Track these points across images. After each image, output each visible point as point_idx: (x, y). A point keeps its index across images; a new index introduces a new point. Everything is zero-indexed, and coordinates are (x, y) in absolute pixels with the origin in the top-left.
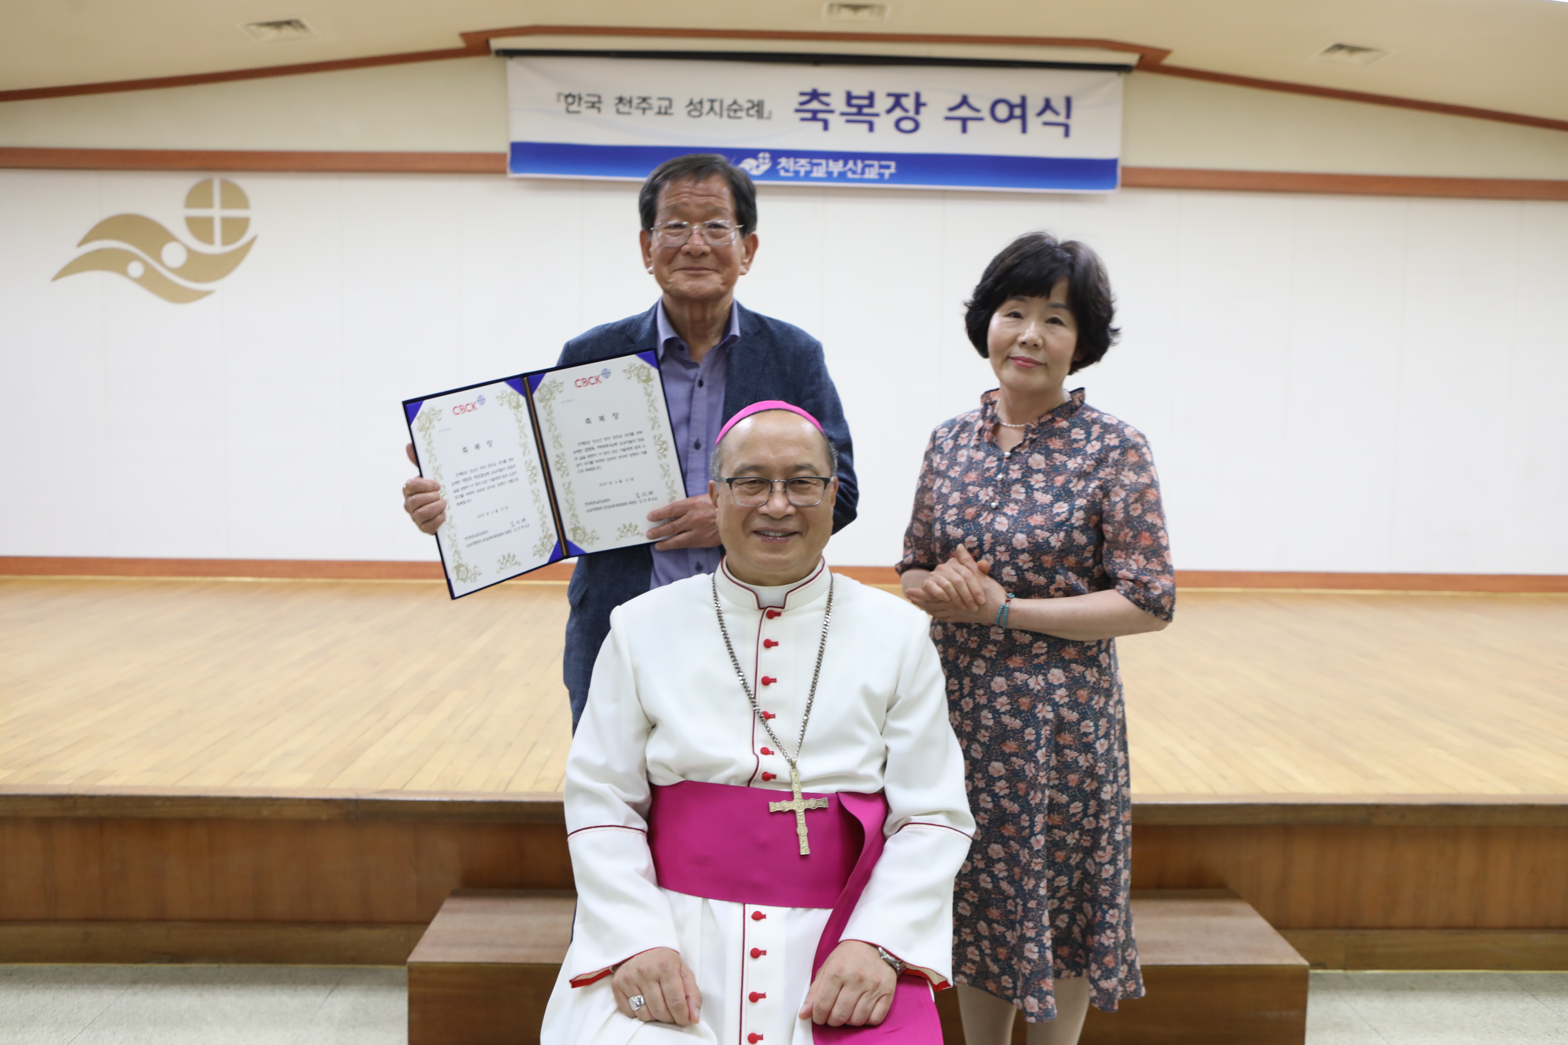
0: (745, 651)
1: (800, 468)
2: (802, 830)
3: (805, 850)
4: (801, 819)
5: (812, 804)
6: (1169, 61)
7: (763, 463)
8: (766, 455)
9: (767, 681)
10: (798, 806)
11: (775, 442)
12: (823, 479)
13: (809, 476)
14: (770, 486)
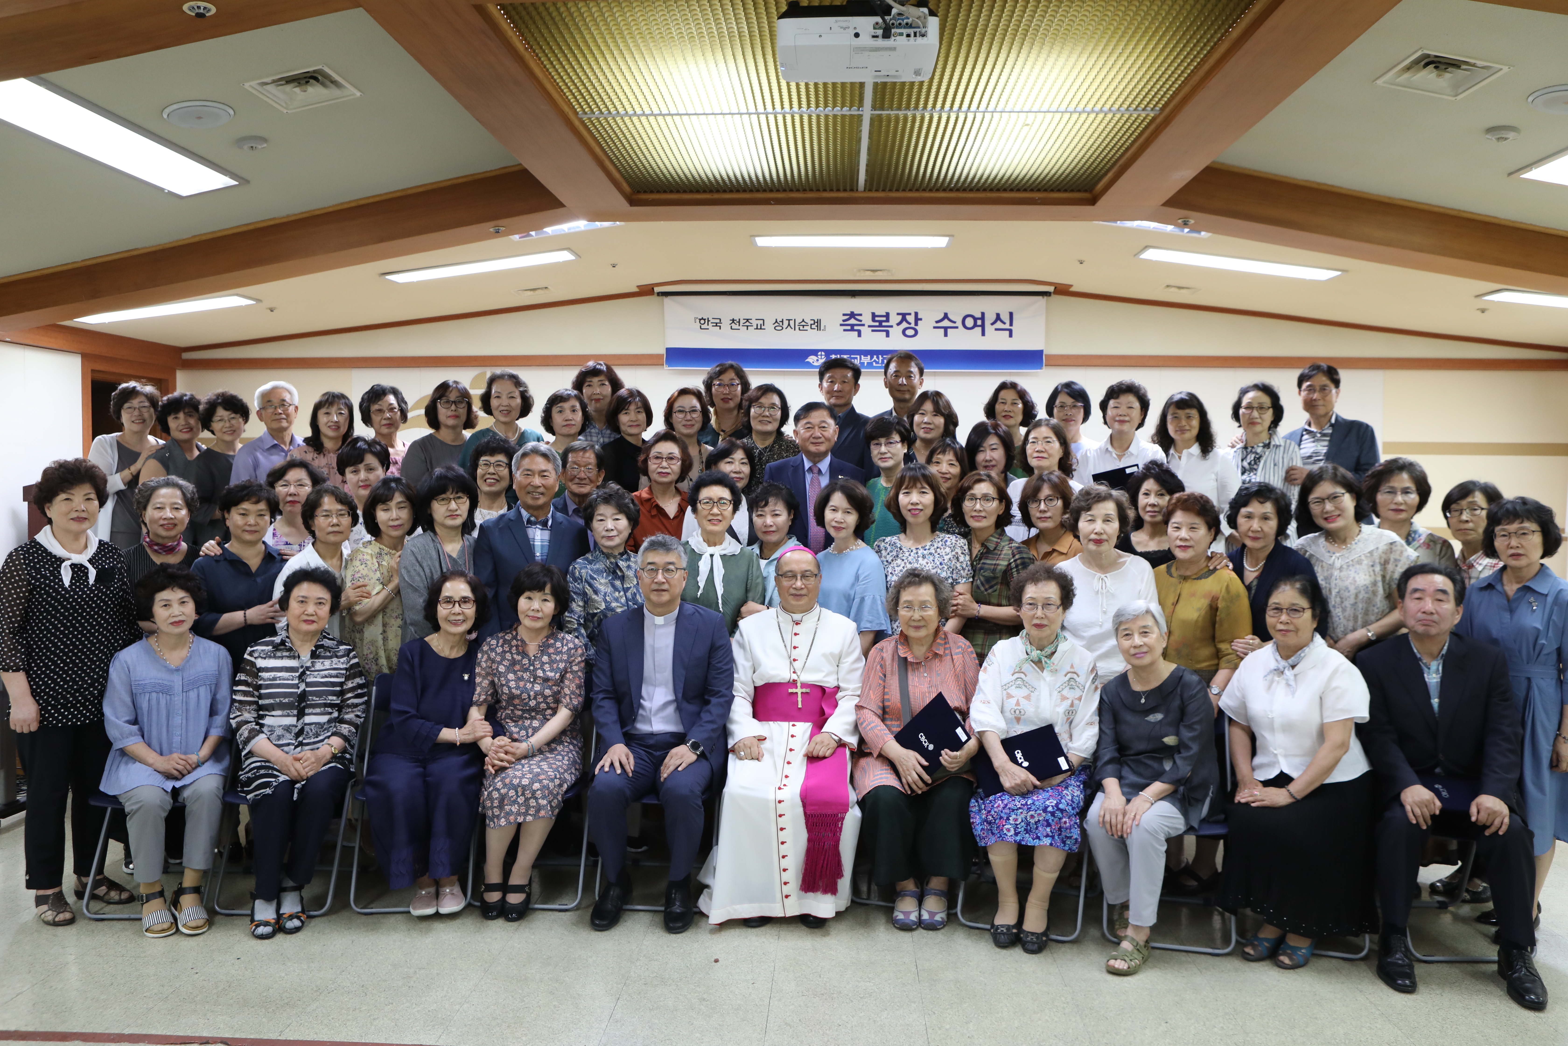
0: (787, 637)
1: (806, 571)
2: (800, 699)
3: (800, 706)
4: (799, 695)
5: (804, 690)
7: (793, 569)
8: (794, 567)
9: (795, 648)
10: (799, 691)
11: (798, 562)
12: (815, 575)
13: (810, 574)
14: (796, 578)
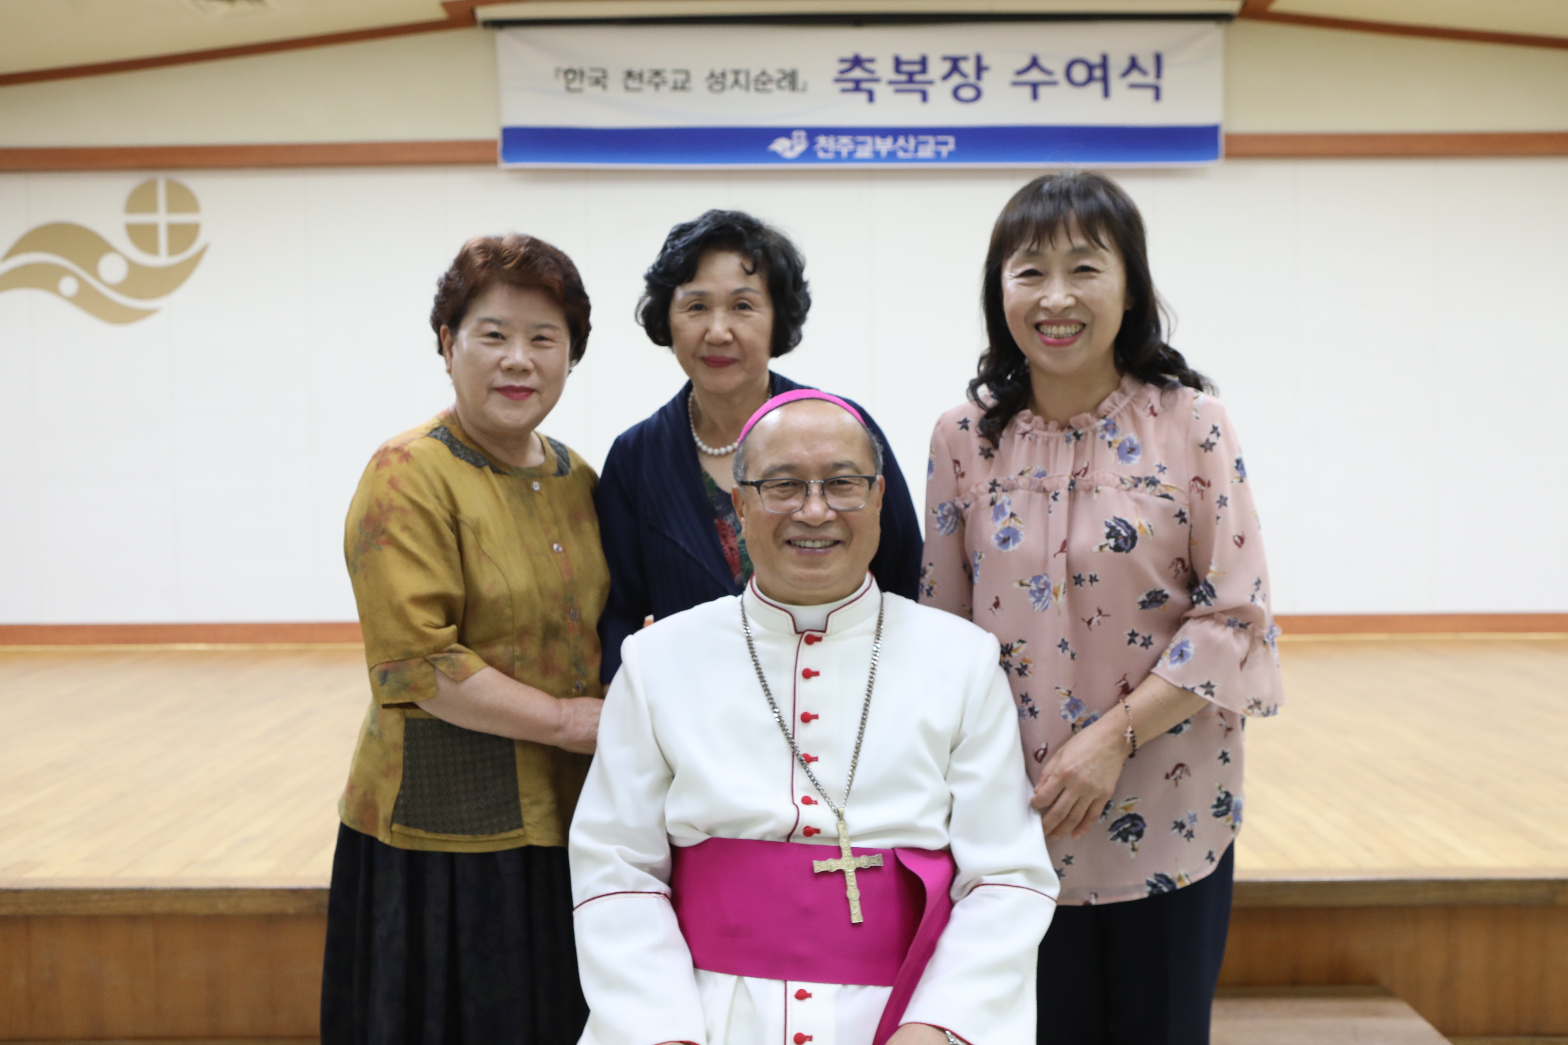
0: (781, 684)
1: (839, 466)
2: (853, 893)
3: (857, 917)
4: (851, 880)
5: (864, 862)
7: (796, 461)
8: (799, 453)
9: (807, 718)
10: (848, 864)
11: (809, 437)
12: (868, 478)
13: (850, 475)
14: (805, 487)
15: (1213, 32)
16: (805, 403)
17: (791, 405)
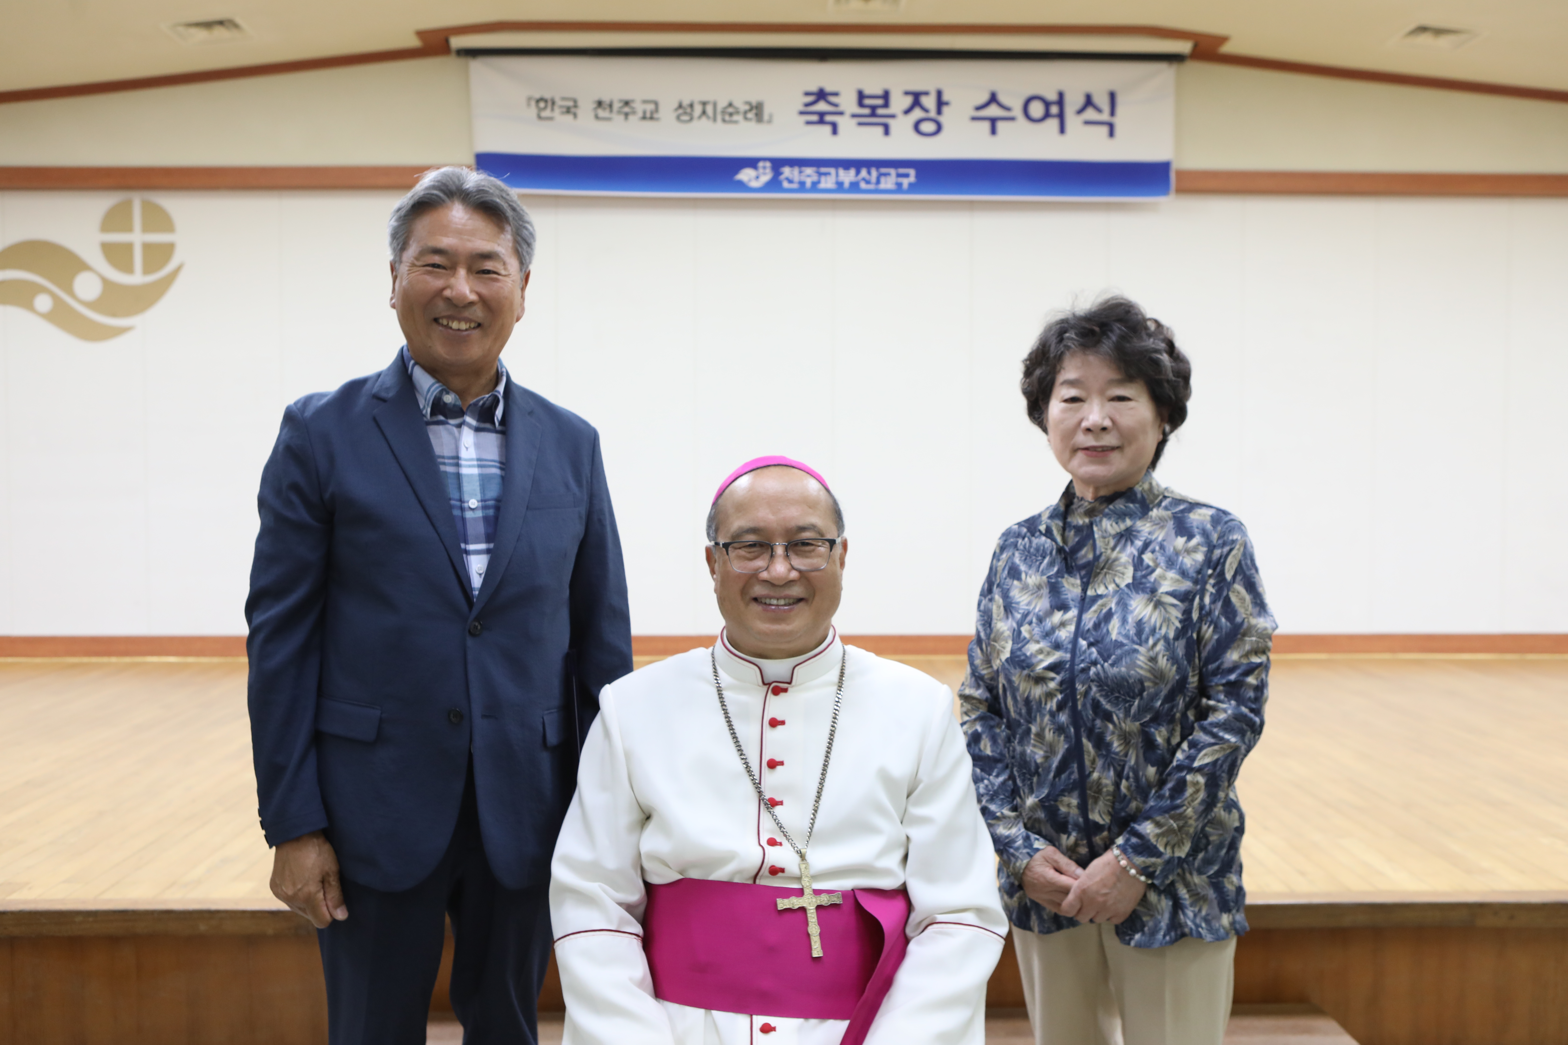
0: (748, 732)
1: (802, 529)
2: (814, 929)
3: (817, 951)
4: (812, 917)
5: (824, 900)
6: (1227, 49)
7: (762, 524)
8: (765, 516)
9: (773, 764)
10: (809, 902)
11: (775, 501)
12: (828, 540)
13: (814, 538)
14: (770, 550)
15: (1165, 72)
16: (772, 469)
17: (759, 471)
